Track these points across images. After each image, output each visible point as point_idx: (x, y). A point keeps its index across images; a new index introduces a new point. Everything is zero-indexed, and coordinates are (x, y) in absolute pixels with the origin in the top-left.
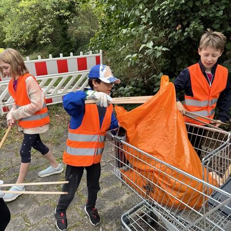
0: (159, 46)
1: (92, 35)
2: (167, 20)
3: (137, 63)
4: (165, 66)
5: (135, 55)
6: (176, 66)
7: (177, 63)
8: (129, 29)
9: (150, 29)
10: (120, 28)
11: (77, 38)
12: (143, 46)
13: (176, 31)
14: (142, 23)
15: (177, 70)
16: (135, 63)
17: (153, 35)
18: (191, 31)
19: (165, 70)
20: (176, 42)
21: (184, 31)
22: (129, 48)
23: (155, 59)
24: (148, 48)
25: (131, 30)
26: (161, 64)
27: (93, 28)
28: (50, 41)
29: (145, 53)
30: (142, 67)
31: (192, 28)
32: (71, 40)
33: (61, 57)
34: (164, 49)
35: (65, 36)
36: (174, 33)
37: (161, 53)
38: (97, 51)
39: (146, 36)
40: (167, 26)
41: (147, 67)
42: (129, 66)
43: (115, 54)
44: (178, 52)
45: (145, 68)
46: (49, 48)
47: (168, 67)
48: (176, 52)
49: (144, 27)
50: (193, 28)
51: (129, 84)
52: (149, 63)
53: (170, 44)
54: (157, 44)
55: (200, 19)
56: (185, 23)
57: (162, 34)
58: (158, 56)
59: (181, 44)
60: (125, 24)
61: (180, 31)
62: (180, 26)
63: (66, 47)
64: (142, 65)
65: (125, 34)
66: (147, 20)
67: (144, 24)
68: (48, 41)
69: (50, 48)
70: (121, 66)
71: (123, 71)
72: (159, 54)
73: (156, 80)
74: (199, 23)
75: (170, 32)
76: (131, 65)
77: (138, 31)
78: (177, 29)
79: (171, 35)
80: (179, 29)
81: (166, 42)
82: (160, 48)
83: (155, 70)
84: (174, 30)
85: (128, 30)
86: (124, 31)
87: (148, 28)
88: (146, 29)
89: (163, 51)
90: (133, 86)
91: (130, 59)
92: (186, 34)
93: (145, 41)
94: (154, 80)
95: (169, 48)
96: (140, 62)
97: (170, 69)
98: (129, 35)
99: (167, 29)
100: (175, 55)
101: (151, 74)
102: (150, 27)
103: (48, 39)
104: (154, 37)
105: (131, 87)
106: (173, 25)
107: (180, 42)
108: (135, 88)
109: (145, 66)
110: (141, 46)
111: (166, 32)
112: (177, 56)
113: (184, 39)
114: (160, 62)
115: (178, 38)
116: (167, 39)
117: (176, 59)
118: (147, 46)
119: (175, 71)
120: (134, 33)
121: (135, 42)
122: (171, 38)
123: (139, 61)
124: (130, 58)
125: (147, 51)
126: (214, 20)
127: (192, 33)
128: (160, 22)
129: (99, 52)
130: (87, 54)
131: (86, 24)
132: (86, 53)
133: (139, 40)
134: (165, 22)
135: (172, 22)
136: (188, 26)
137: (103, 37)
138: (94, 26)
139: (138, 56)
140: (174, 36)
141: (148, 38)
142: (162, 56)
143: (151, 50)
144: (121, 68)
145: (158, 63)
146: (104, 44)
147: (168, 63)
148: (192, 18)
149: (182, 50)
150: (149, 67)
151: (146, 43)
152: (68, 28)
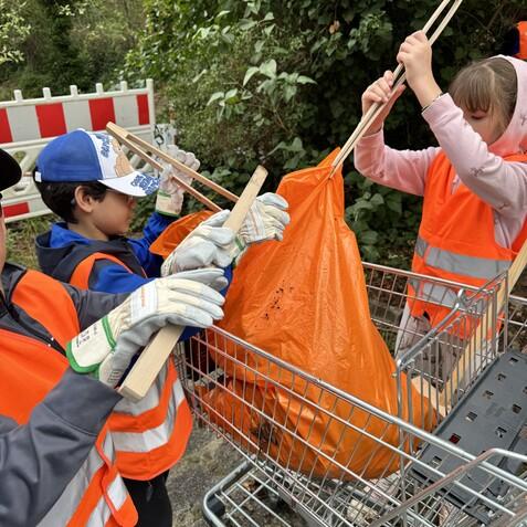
0: (290, 73)
1: (130, 44)
2: (307, 9)
3: (239, 112)
4: (304, 121)
5: (232, 93)
6: (330, 122)
7: (331, 115)
8: (217, 27)
9: (268, 30)
10: (195, 27)
11: (94, 51)
12: (251, 71)
13: (329, 36)
14: (247, 14)
15: (334, 131)
16: (234, 114)
17: (276, 45)
18: (362, 37)
19: (305, 130)
20: (328, 63)
21: (346, 37)
22: (219, 77)
23: (282, 104)
24: (264, 77)
25: (220, 31)
26: (295, 116)
27: (134, 29)
28: (21, 59)
29: (259, 90)
30: (251, 122)
31: (365, 29)
32: (80, 56)
33: (48, 97)
34: (303, 80)
35: (63, 46)
36: (325, 40)
37: (295, 88)
38: (142, 82)
39: (259, 47)
40: (309, 23)
41: (264, 125)
42: (219, 120)
43: (184, 90)
44: (334, 89)
45: (259, 124)
46: (24, 76)
47: (313, 121)
48: (329, 88)
49: (252, 24)
50: (369, 28)
51: (223, 164)
52: (268, 114)
53: (314, 67)
54: (286, 66)
55: (382, 9)
56: (349, 18)
57: (296, 43)
58: (288, 97)
59: (340, 68)
60: (208, 17)
61: (339, 35)
62: (337, 23)
63: (67, 74)
64: (251, 119)
65: (208, 41)
66: (259, 6)
67: (254, 17)
68: (17, 57)
69: (26, 75)
70: (200, 120)
71: (205, 133)
72: (290, 92)
73: (286, 155)
74: (382, 18)
75: (315, 40)
76: (224, 118)
77: (238, 34)
78: (332, 31)
79: (317, 45)
80: (336, 31)
81: (305, 63)
82: (294, 77)
83: (282, 130)
84: (323, 35)
85: (213, 30)
86: (205, 32)
87: (263, 28)
88: (257, 31)
89: (299, 85)
90: (231, 170)
91: (222, 104)
92: (351, 43)
93: (256, 59)
94: (282, 155)
95: (313, 77)
96: (245, 111)
97: (318, 127)
98: (216, 44)
99: (308, 31)
100: (328, 95)
101: (275, 141)
102: (268, 25)
103: (17, 53)
104: (278, 50)
105: (226, 172)
106: (320, 22)
107: (339, 63)
108: (236, 174)
109: (259, 120)
110: (246, 70)
111: (305, 37)
112: (333, 98)
113: (348, 56)
114: (294, 112)
115: (334, 53)
116: (307, 56)
117: (331, 105)
118: (262, 72)
119: (329, 133)
120: (229, 38)
121: (232, 61)
122: (317, 51)
123: (243, 108)
124: (220, 99)
125: (263, 85)
126: (415, 11)
127: (365, 42)
128: (291, 12)
129: (145, 86)
130: (116, 90)
131: (117, 18)
132: (113, 87)
133: (241, 57)
134: (302, 13)
135: (320, 14)
136: (356, 23)
137: (155, 49)
138: (137, 24)
139: (239, 95)
140: (324, 47)
141: (263, 51)
142: (297, 98)
143: (271, 82)
144: (202, 125)
145: (290, 114)
146: (159, 67)
147: (312, 113)
148: (364, 5)
149: (344, 83)
150: (268, 123)
151: (258, 65)
152: (70, 27)
